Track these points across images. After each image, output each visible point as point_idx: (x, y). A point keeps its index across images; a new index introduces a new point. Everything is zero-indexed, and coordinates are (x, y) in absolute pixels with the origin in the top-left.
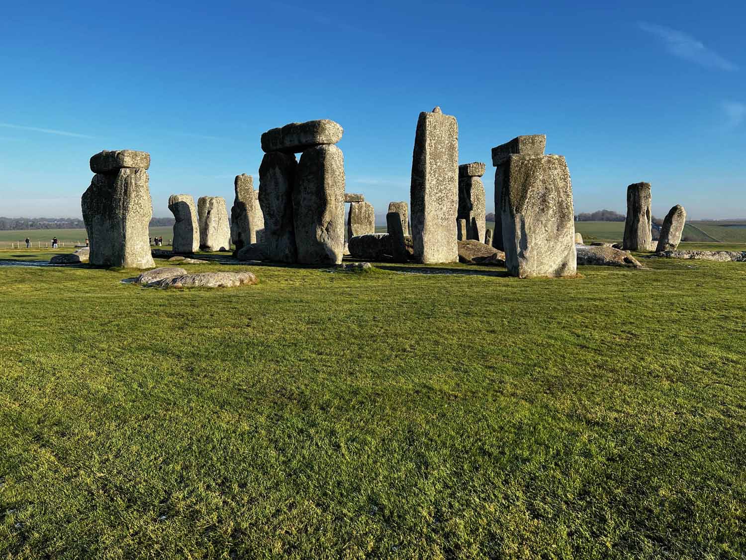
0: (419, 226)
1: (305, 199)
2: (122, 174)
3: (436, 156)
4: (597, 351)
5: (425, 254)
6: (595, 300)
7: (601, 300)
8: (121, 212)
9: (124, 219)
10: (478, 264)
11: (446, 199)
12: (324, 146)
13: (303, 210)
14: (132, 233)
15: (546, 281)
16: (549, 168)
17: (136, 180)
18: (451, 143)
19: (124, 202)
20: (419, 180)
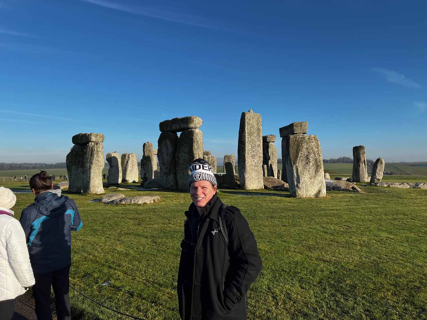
0: (243, 170)
1: (182, 156)
2: (90, 145)
3: (251, 134)
4: (332, 234)
5: (246, 184)
6: (333, 210)
7: (337, 210)
8: (89, 164)
9: (90, 168)
10: (274, 190)
11: (256, 156)
12: (193, 129)
13: (181, 162)
14: (94, 176)
15: (310, 200)
16: (310, 142)
17: (97, 148)
18: (259, 127)
19: (90, 159)
20: (242, 146)
